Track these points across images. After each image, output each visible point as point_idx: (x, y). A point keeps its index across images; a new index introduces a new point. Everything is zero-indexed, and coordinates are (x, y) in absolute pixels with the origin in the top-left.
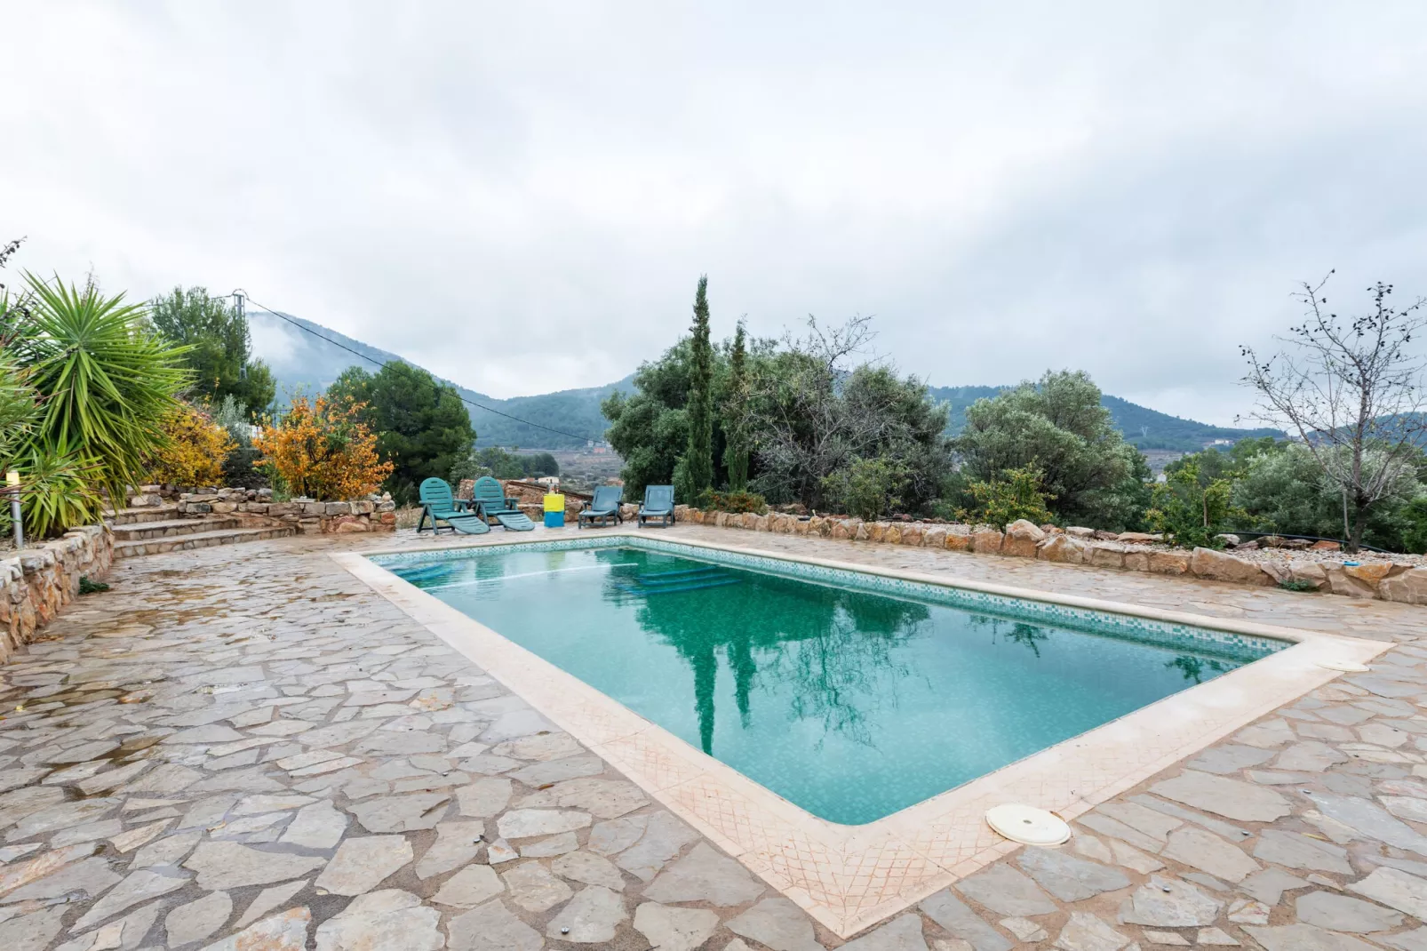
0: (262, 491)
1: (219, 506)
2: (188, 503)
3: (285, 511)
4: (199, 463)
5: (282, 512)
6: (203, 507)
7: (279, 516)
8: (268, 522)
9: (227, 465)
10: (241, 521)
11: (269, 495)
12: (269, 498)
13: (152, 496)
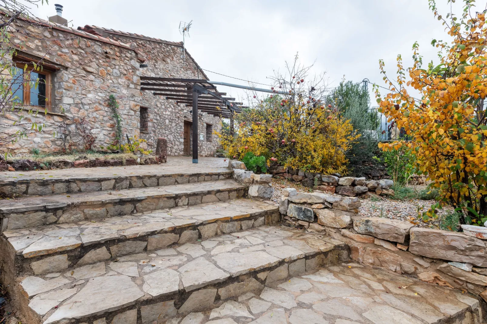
0: (383, 182)
1: (326, 215)
2: (289, 202)
3: (450, 254)
4: (325, 152)
5: (442, 254)
6: (305, 212)
7: (435, 261)
8: (409, 266)
9: (349, 154)
10: (357, 250)
11: (390, 186)
12: (390, 192)
13: (262, 186)
